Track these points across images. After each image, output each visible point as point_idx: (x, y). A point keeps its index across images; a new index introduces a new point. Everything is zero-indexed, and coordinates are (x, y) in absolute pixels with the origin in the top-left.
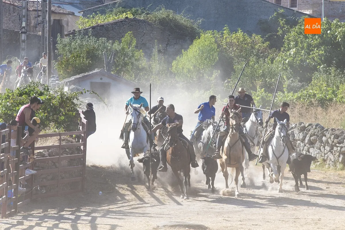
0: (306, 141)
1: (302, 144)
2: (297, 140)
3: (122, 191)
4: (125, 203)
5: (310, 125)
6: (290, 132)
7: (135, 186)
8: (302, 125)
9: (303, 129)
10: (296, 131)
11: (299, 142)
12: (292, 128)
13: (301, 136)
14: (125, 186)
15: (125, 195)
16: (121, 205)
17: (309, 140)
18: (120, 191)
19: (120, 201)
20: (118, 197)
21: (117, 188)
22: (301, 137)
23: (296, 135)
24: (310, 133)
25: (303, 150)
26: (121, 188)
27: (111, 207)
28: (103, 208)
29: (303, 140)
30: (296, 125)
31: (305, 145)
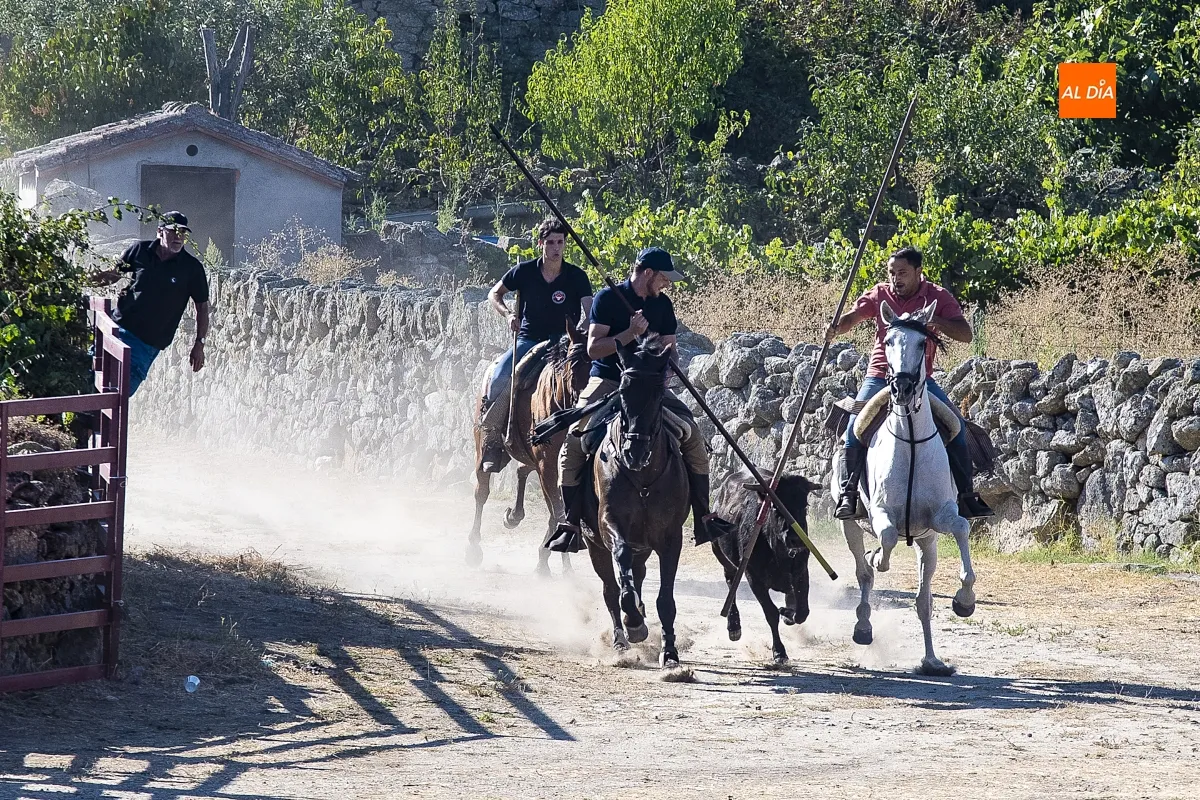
0: (1151, 440)
1: (1130, 455)
2: (1106, 437)
3: (291, 676)
4: (307, 727)
5: (1168, 365)
6: (1075, 397)
7: (353, 651)
8: (1134, 365)
9: (1136, 385)
10: (1104, 395)
11: (1115, 444)
12: (1085, 380)
13: (1127, 417)
14: (307, 653)
15: (305, 693)
16: (288, 737)
17: (1166, 435)
18: (283, 674)
19: (282, 718)
20: (273, 700)
21: (267, 660)
22: (1127, 422)
23: (1102, 413)
24: (1168, 401)
25: (1136, 481)
26: (288, 658)
27: (241, 746)
28: (207, 751)
29: (1136, 437)
30: (1105, 364)
31: (1146, 461)
